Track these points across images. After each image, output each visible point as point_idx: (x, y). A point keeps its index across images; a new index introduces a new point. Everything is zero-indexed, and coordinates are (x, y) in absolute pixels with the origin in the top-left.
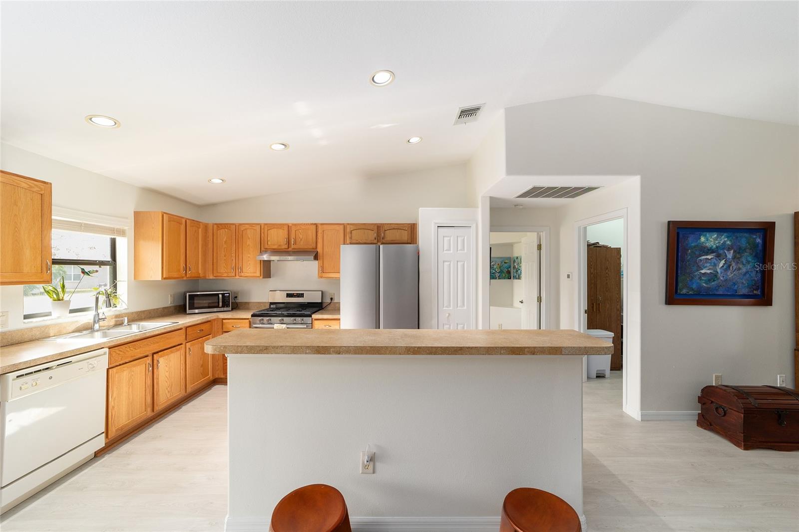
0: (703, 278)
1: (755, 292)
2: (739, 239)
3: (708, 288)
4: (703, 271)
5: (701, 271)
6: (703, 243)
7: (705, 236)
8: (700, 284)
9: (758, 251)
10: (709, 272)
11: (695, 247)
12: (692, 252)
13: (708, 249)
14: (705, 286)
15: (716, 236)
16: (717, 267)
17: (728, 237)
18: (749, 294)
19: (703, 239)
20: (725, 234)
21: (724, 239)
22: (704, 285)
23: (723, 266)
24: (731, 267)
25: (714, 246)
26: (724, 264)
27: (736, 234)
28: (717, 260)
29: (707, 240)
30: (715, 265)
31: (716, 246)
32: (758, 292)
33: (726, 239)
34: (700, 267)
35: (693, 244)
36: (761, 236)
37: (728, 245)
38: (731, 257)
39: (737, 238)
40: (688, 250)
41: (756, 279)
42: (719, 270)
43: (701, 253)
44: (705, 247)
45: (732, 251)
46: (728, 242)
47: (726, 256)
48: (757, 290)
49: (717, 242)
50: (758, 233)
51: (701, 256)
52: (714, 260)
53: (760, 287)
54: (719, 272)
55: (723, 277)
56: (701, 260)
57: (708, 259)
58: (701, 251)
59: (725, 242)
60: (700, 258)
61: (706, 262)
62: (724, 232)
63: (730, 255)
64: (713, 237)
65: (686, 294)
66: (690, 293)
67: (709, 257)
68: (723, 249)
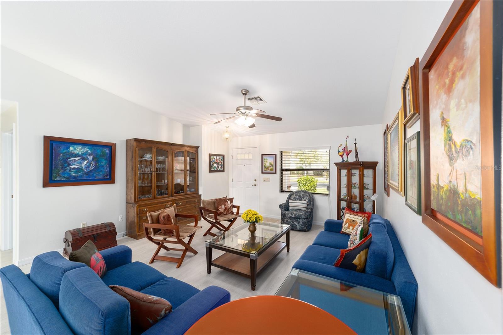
0: (72, 171)
1: (106, 177)
2: (96, 150)
3: (76, 176)
4: (72, 167)
5: (71, 167)
6: (72, 151)
7: (73, 147)
8: (70, 174)
9: (107, 157)
10: (76, 167)
11: (66, 153)
12: (63, 155)
13: (76, 154)
14: (74, 176)
15: (81, 147)
16: (82, 165)
17: (89, 148)
18: (103, 178)
19: (71, 148)
20: (87, 147)
21: (86, 149)
22: (73, 174)
23: (86, 164)
24: (91, 165)
25: (80, 153)
26: (87, 163)
27: (94, 147)
28: (82, 161)
29: (75, 149)
30: (81, 163)
31: (82, 153)
32: (108, 177)
33: (88, 150)
34: (70, 165)
35: (64, 151)
36: (109, 149)
37: (89, 153)
38: (91, 159)
39: (95, 149)
40: (60, 154)
41: (106, 170)
42: (83, 166)
43: (71, 156)
44: (73, 153)
45: (92, 156)
46: (89, 151)
47: (88, 159)
48: (107, 176)
49: (82, 151)
50: (107, 148)
51: (70, 158)
52: (80, 161)
53: (109, 174)
54: (84, 167)
55: (86, 170)
56: (70, 161)
57: (76, 160)
58: (70, 155)
59: (87, 151)
60: (70, 159)
61: (74, 162)
62: (87, 146)
63: (90, 158)
64: (79, 148)
65: (59, 180)
66: (63, 179)
67: (77, 159)
68: (86, 155)
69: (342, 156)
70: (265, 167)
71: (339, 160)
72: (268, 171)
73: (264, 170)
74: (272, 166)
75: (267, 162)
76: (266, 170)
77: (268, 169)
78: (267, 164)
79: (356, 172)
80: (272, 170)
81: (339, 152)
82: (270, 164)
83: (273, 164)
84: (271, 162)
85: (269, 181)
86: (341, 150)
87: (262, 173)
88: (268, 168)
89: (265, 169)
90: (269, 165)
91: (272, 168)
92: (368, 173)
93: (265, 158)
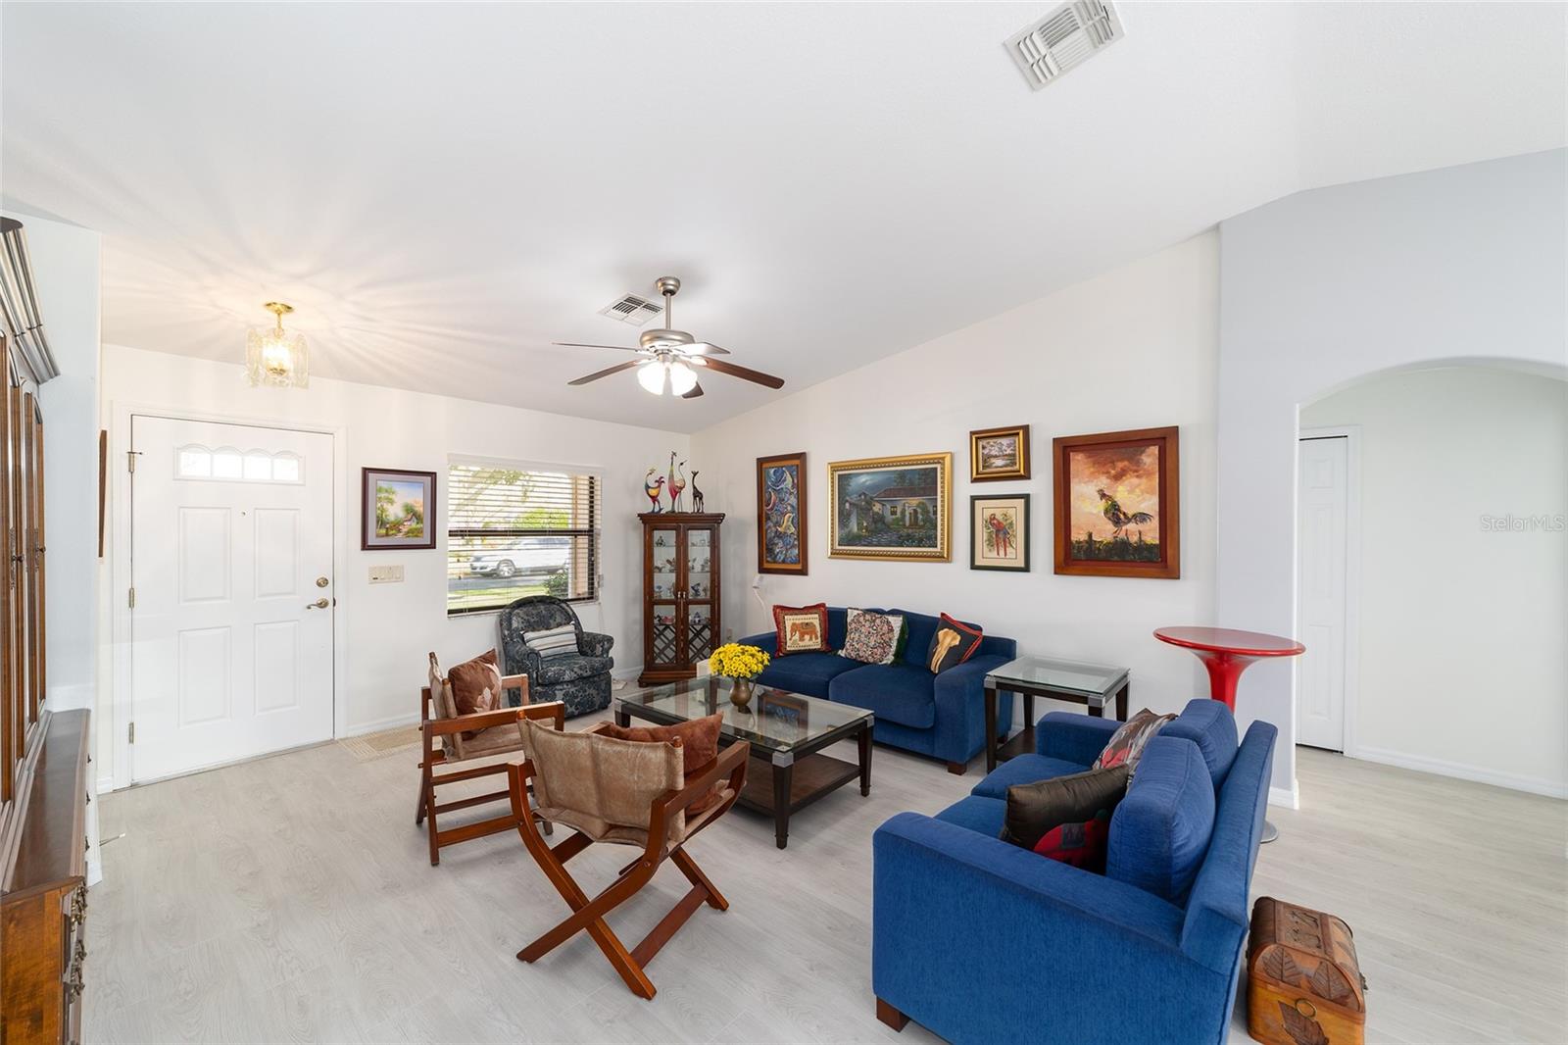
69: (654, 499)
70: (381, 522)
71: (647, 507)
72: (399, 539)
73: (378, 536)
74: (418, 518)
75: (391, 502)
76: (387, 535)
77: (399, 531)
78: (394, 512)
79: (670, 536)
80: (416, 533)
81: (647, 487)
82: (410, 511)
83: (420, 509)
84: (410, 501)
85: (400, 579)
86: (652, 484)
87: (365, 546)
88: (396, 526)
89: (383, 531)
90: (401, 514)
91: (414, 525)
92: (699, 539)
93: (383, 485)
